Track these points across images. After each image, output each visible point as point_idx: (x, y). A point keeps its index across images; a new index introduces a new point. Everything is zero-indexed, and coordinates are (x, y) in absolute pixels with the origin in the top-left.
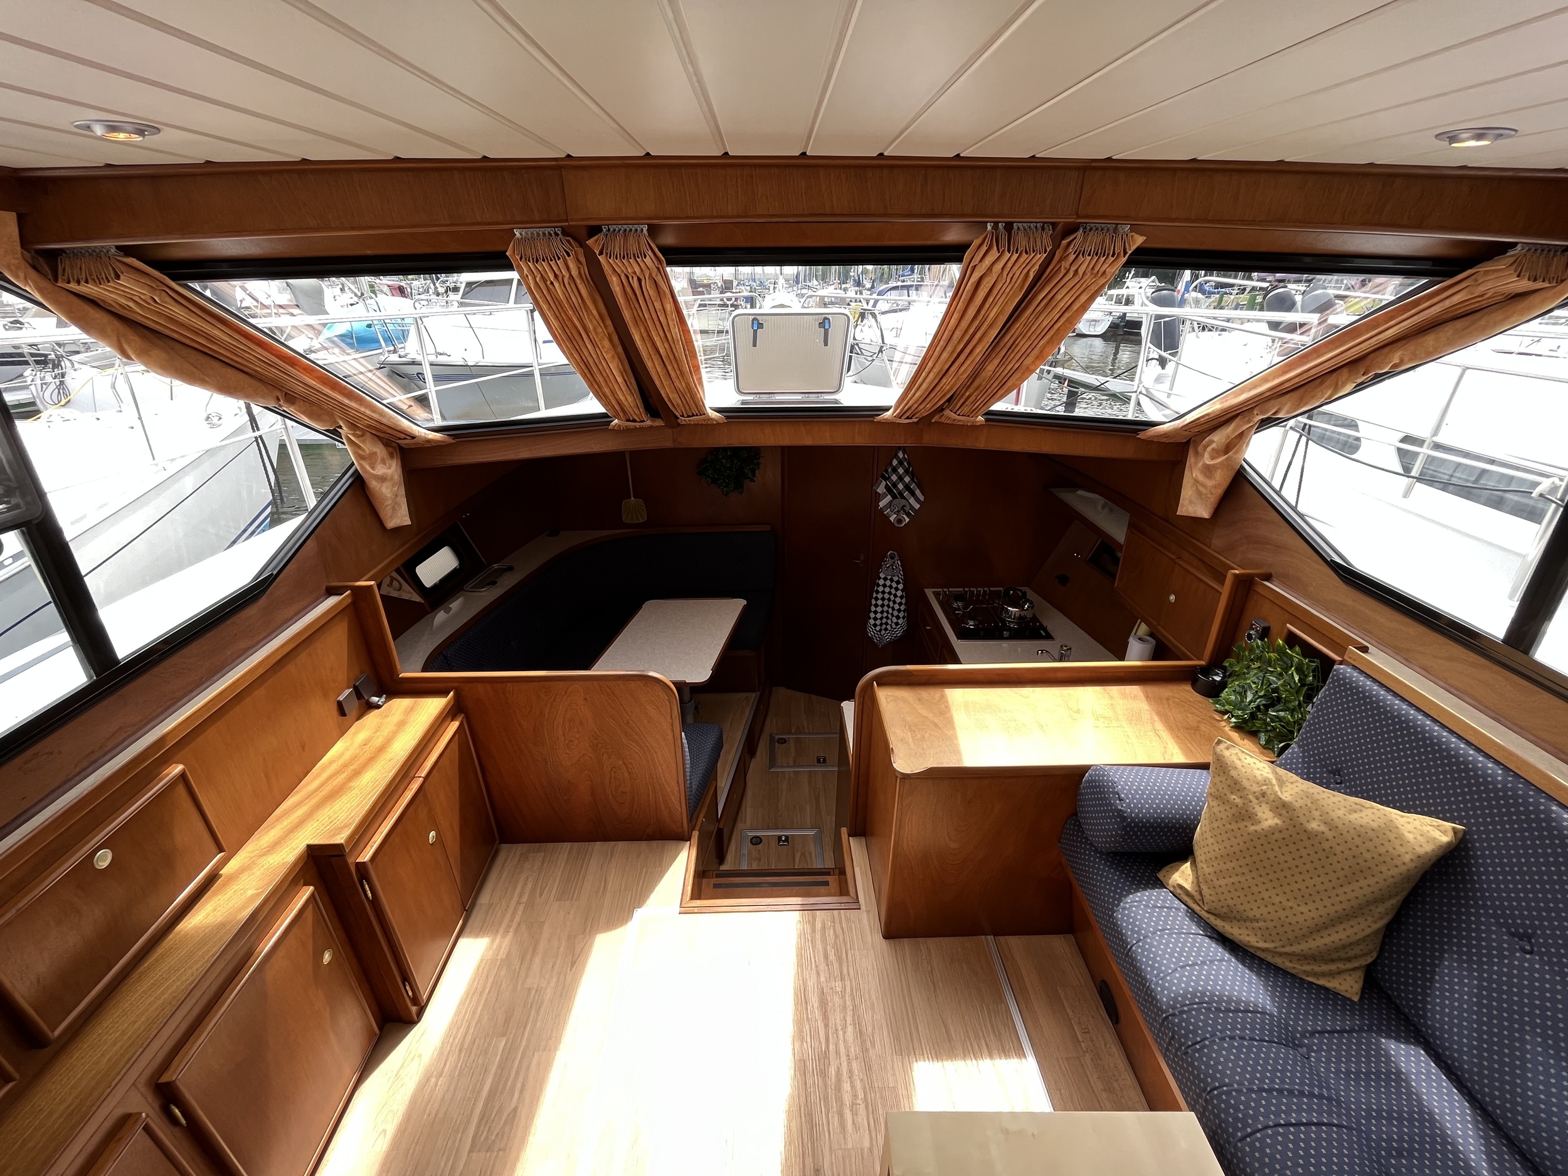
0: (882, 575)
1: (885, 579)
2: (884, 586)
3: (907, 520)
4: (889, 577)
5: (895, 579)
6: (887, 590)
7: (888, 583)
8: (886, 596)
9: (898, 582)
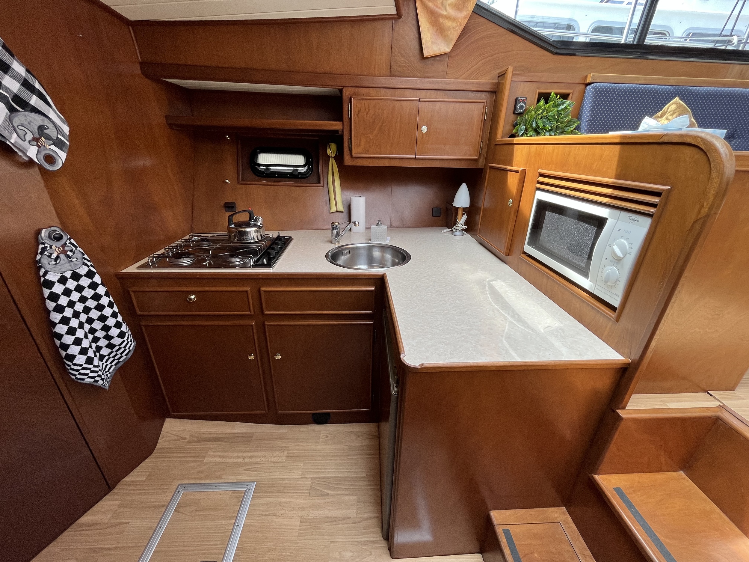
0: (53, 277)
1: (63, 280)
2: (67, 292)
3: (62, 155)
4: (68, 275)
5: (83, 270)
6: (75, 296)
7: (71, 284)
8: (79, 307)
9: (90, 275)
